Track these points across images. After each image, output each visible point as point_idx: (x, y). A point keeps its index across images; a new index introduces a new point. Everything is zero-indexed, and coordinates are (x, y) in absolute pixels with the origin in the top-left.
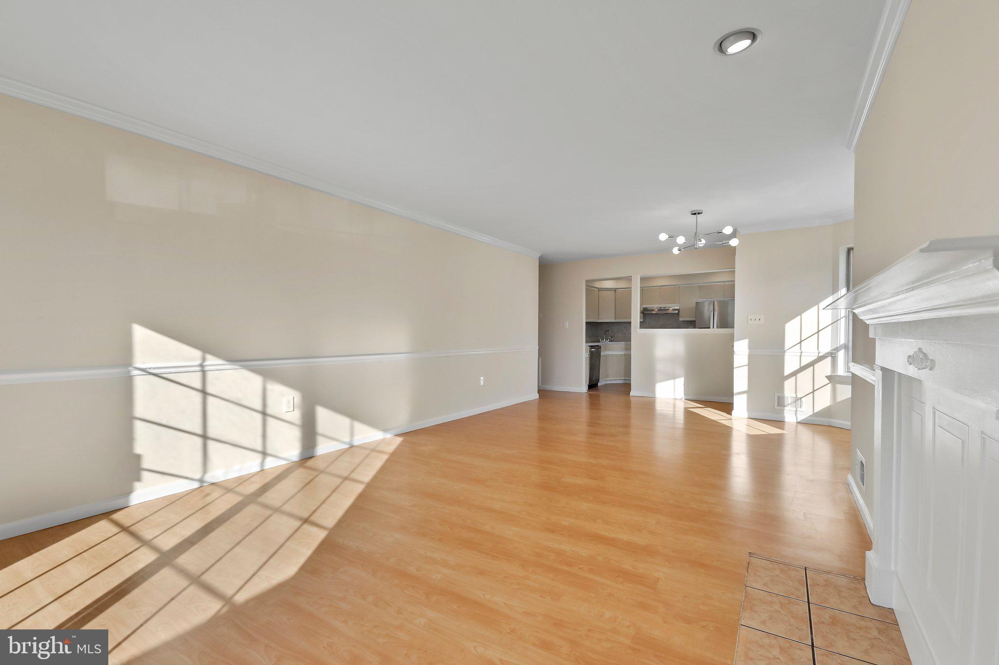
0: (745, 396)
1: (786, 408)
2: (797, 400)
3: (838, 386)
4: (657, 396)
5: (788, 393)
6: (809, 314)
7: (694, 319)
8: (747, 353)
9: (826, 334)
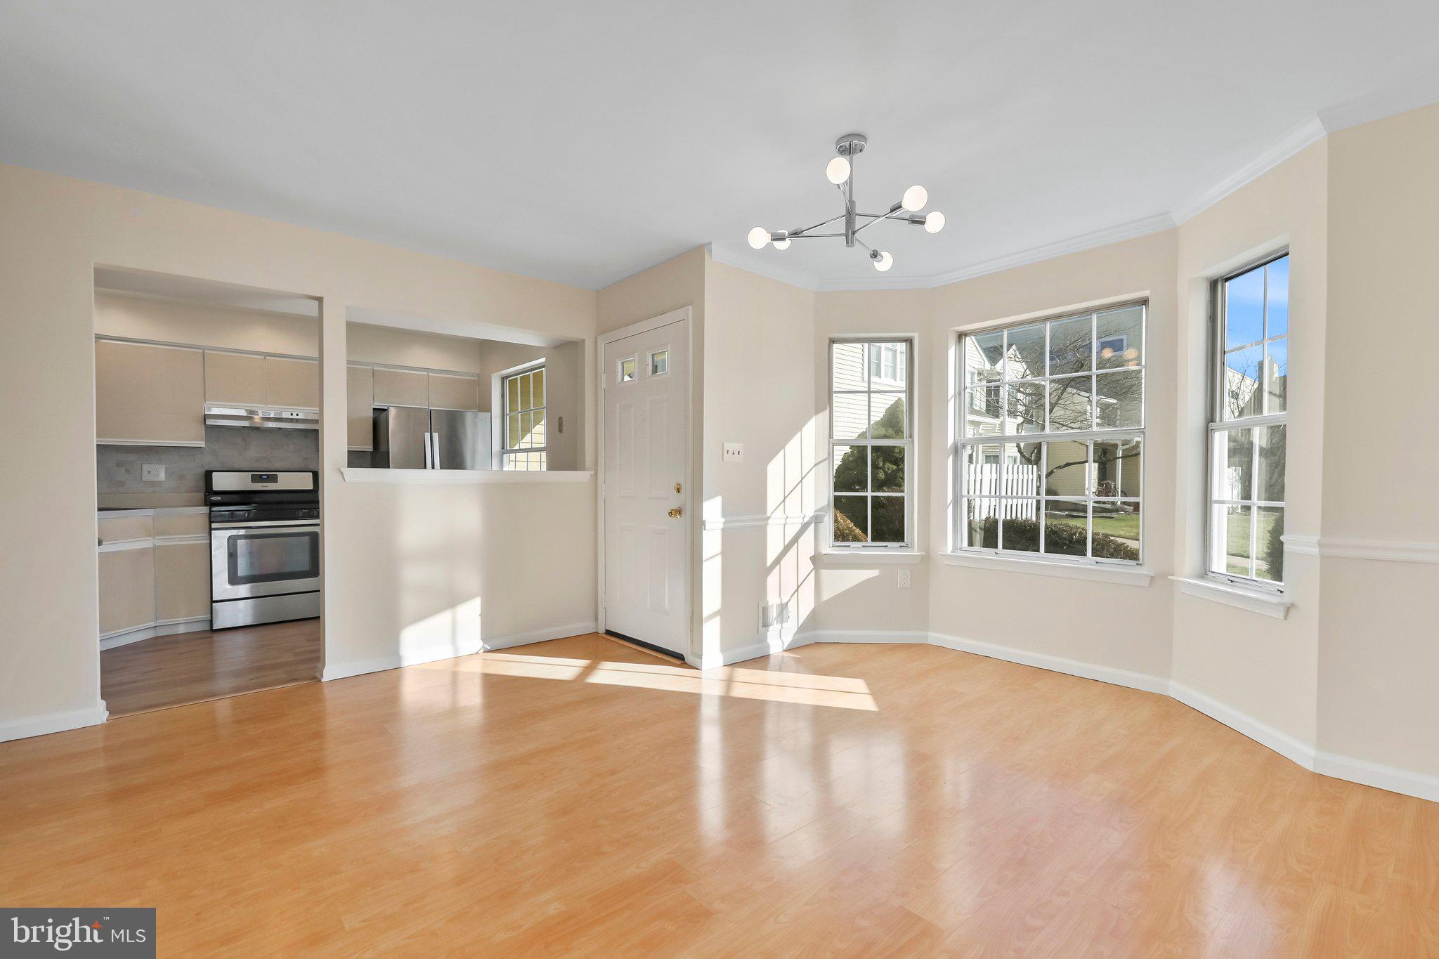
0: (719, 620)
1: (770, 628)
2: (783, 607)
3: (825, 574)
4: (405, 663)
5: (773, 600)
6: (792, 446)
7: (370, 448)
8: (721, 526)
9: (809, 482)
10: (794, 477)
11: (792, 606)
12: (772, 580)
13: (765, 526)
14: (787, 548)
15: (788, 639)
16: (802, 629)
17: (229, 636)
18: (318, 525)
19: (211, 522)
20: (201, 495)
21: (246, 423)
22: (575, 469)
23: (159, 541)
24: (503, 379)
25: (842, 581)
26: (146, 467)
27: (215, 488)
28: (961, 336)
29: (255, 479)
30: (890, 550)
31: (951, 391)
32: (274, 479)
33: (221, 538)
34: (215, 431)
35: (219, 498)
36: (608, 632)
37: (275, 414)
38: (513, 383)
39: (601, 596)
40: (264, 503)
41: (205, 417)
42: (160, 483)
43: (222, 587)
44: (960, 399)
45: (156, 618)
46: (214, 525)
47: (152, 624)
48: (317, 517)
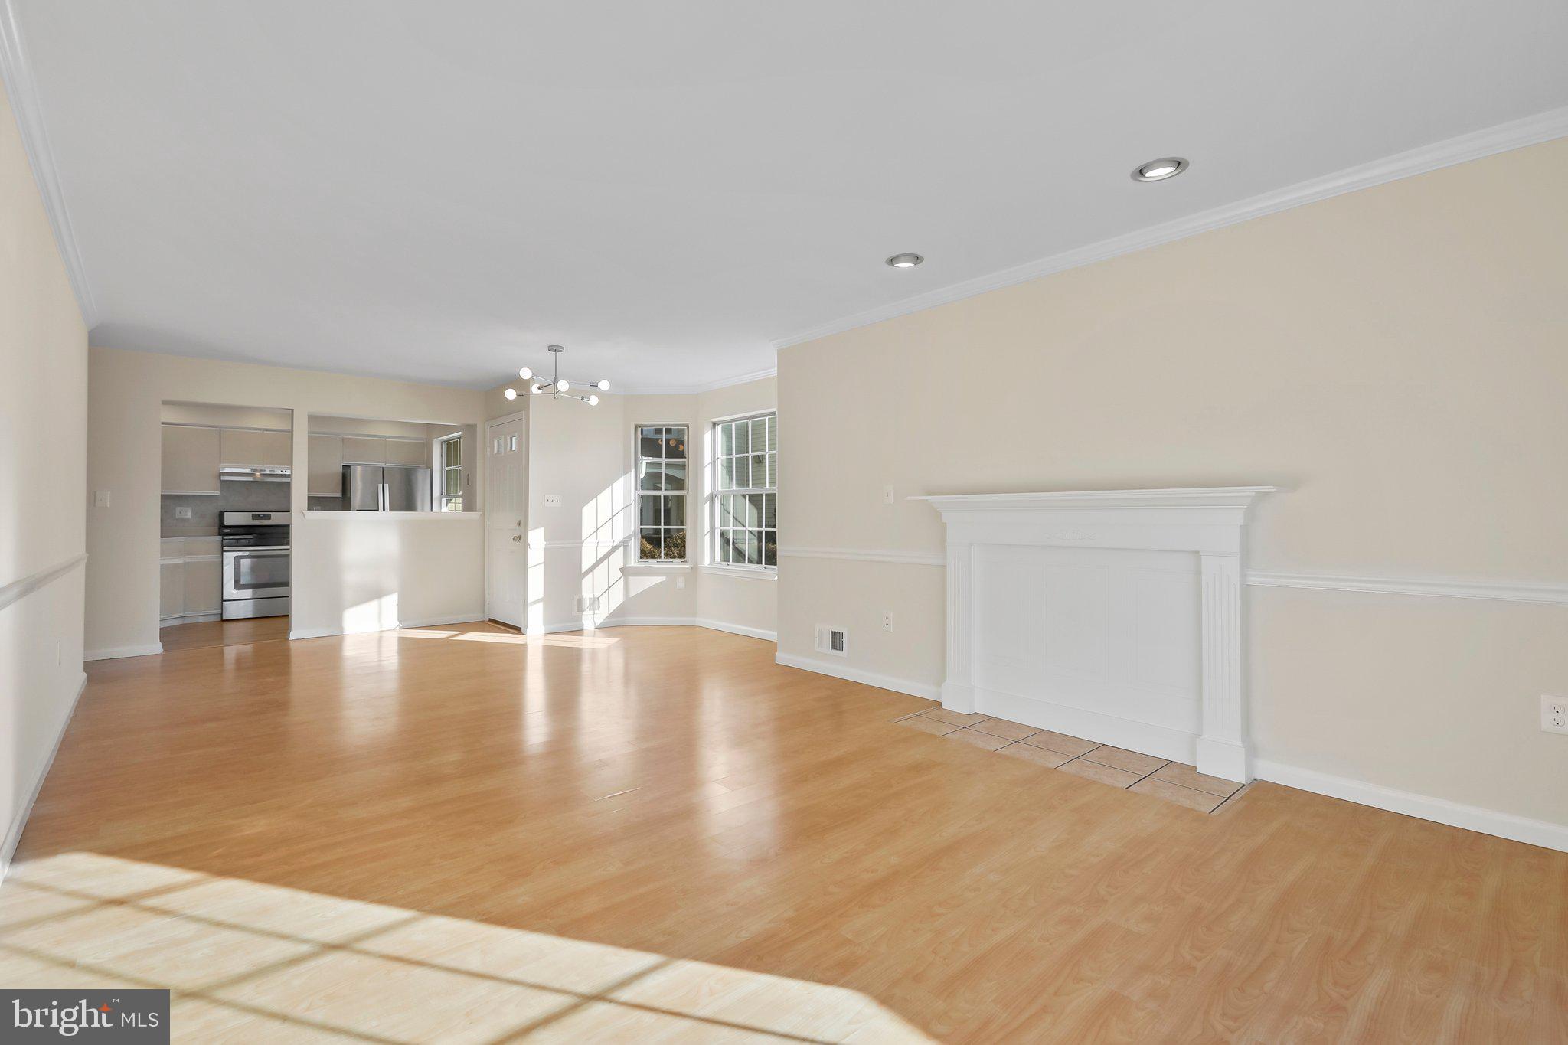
0: (541, 605)
1: (584, 613)
2: (595, 601)
3: (631, 579)
4: (346, 632)
5: (587, 594)
6: (604, 497)
7: (339, 495)
8: (544, 547)
9: (619, 520)
10: (604, 517)
11: (603, 600)
12: (586, 582)
13: (581, 547)
14: (599, 562)
15: (599, 621)
16: (611, 615)
17: (234, 624)
18: (289, 549)
19: (223, 546)
20: (216, 529)
21: (250, 479)
22: (472, 511)
23: (188, 559)
24: (443, 443)
25: (642, 584)
26: (178, 509)
27: (226, 523)
28: (715, 425)
29: (255, 517)
30: (676, 564)
31: (708, 459)
32: (268, 517)
33: (229, 557)
34: (228, 485)
35: (229, 531)
36: (491, 620)
37: (270, 471)
38: (449, 446)
39: (487, 596)
40: (260, 534)
41: (221, 474)
42: (188, 519)
43: (229, 591)
44: (714, 464)
45: (185, 611)
46: (225, 549)
47: (182, 615)
48: (288, 543)
